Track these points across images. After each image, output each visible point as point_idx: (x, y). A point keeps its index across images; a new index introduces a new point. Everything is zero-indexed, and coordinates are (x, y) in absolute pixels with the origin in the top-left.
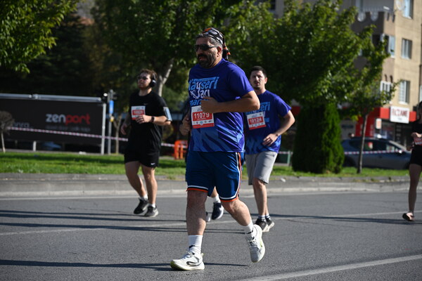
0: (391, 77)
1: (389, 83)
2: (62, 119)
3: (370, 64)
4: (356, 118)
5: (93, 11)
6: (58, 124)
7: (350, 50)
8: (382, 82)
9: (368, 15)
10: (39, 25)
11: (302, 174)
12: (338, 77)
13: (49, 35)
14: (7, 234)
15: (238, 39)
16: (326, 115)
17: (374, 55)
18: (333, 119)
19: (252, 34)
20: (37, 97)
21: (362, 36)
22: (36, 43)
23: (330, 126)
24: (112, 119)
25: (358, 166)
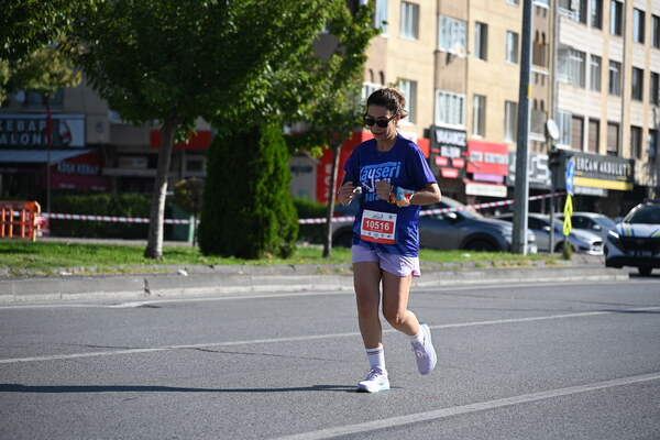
0: (382, 74)
1: (377, 85)
3: (343, 49)
4: (319, 151)
7: (305, 23)
8: (365, 83)
11: (219, 260)
12: (285, 74)
16: (263, 146)
17: (352, 30)
18: (275, 152)
23: (271, 168)
25: (325, 242)
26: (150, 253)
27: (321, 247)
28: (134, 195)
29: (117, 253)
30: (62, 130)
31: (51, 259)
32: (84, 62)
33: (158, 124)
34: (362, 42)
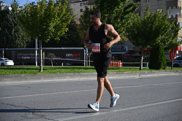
0: (181, 36)
1: (180, 38)
2: (71, 55)
3: (174, 32)
4: (170, 50)
5: (80, 19)
6: (70, 57)
7: (167, 28)
9: (172, 16)
10: (62, 24)
11: (152, 70)
12: (163, 37)
13: (66, 27)
14: (55, 93)
15: (129, 26)
16: (160, 50)
17: (176, 29)
18: (162, 51)
19: (134, 24)
20: (62, 48)
21: (171, 23)
22: (62, 30)
23: (161, 54)
24: (88, 54)
25: (172, 66)
26: (140, 69)
27: (171, 67)
28: (137, 59)
29: (134, 69)
30: (124, 48)
31: (123, 70)
32: (128, 36)
33: (141, 47)
34: (178, 31)
